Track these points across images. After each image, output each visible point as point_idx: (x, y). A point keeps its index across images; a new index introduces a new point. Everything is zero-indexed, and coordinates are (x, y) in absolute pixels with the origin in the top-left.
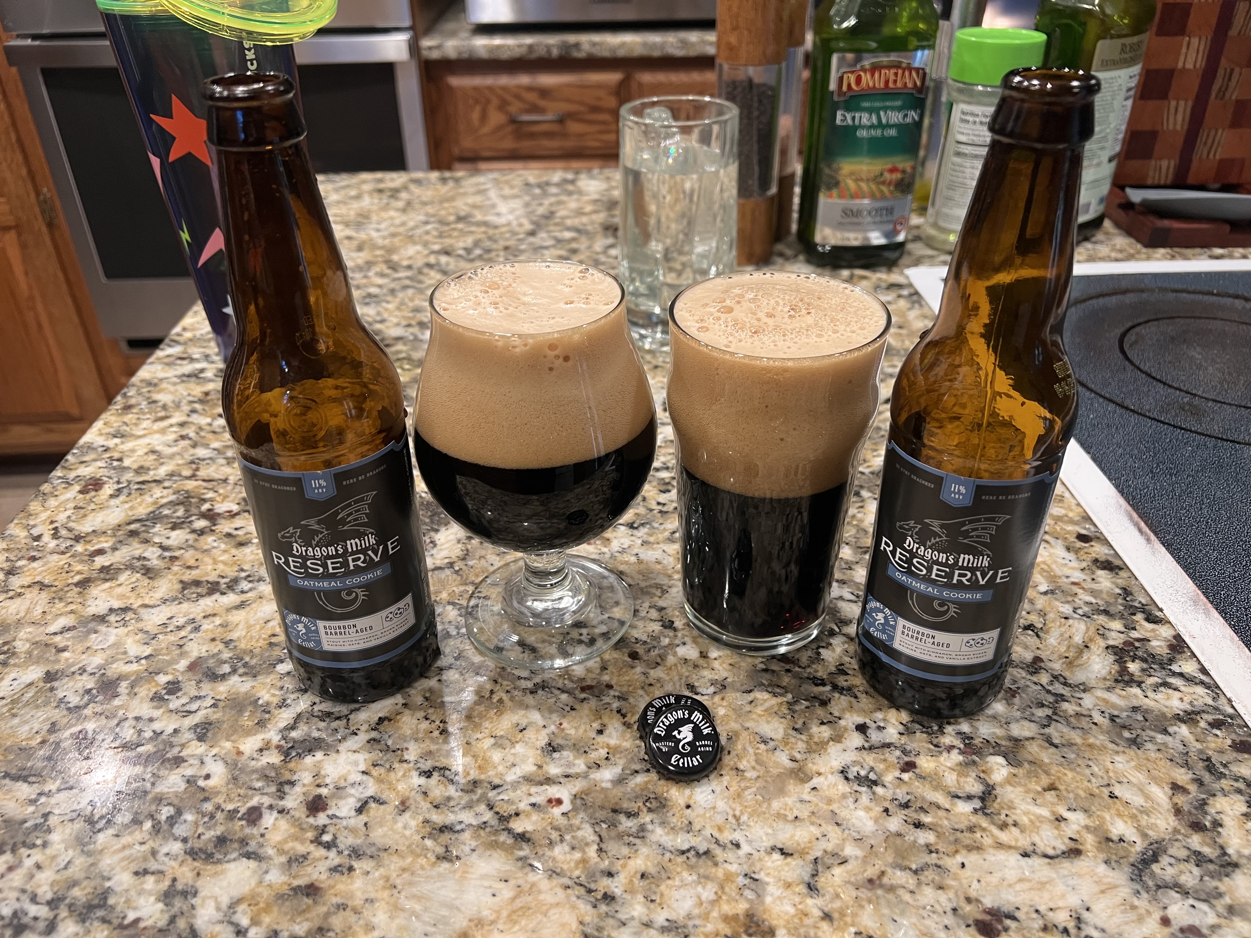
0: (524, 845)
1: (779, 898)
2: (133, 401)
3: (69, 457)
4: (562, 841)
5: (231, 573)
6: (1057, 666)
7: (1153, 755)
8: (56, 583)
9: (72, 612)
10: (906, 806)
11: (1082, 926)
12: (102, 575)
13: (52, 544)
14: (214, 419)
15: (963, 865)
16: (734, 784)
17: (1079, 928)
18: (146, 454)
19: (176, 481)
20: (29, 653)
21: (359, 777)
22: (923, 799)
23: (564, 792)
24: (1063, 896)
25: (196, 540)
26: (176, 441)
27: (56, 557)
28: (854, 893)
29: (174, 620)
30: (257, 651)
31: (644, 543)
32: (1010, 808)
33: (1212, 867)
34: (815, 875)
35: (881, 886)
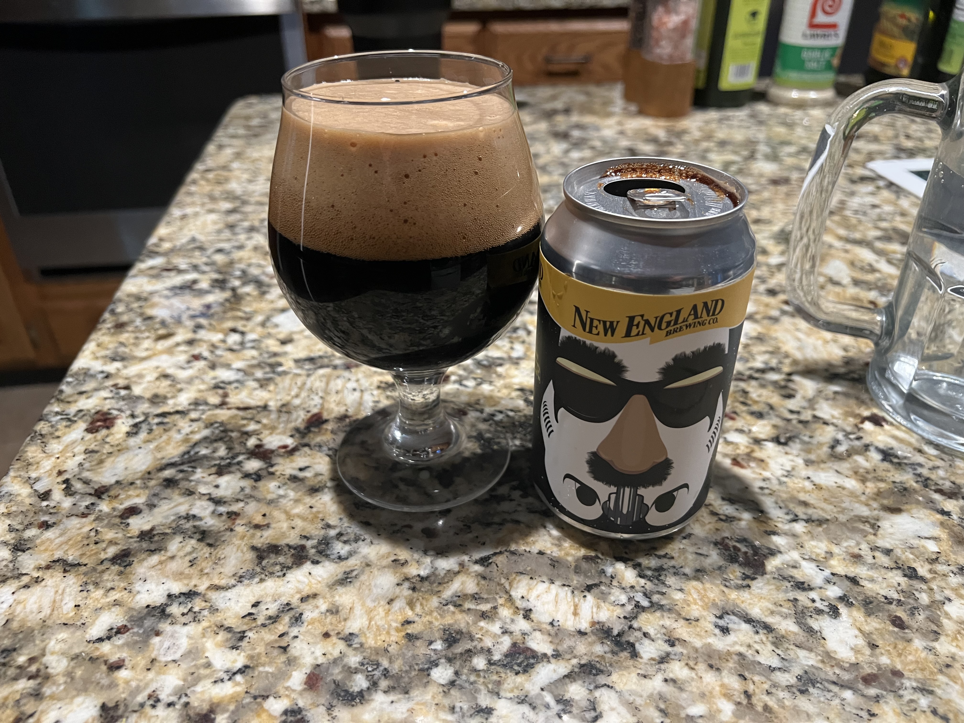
2: (125, 318)
3: (64, 387)
5: (316, 531)
8: (84, 561)
9: (116, 603)
12: (145, 545)
13: (67, 503)
14: (226, 335)
18: (157, 379)
19: (204, 412)
20: (70, 674)
25: (254, 488)
26: (189, 362)
27: (75, 522)
29: (262, 607)
30: (393, 649)
31: (808, 463)
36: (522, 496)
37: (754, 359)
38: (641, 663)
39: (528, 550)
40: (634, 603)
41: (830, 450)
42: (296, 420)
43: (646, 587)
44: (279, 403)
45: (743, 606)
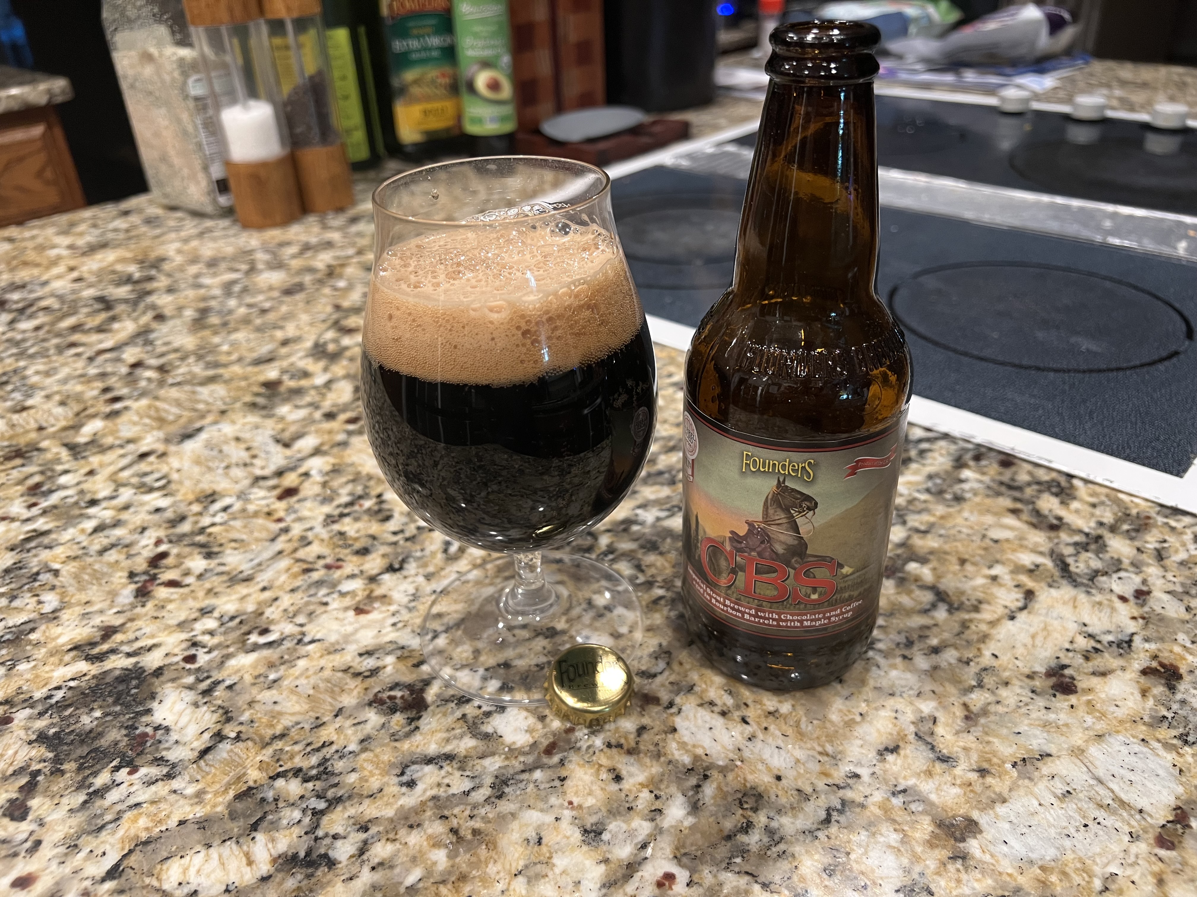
1: (937, 789)
7: (977, 499)
10: (910, 643)
11: (1097, 638)
15: (995, 656)
16: (784, 727)
17: (1099, 642)
22: (912, 629)
23: (661, 863)
24: (1064, 628)
28: (971, 738)
31: (428, 577)
32: (963, 593)
33: (1093, 547)
34: (933, 748)
35: (977, 715)
36: (130, 773)
37: (338, 495)
38: (342, 869)
39: (163, 828)
40: (310, 812)
41: (444, 555)
43: (317, 788)
45: (419, 750)
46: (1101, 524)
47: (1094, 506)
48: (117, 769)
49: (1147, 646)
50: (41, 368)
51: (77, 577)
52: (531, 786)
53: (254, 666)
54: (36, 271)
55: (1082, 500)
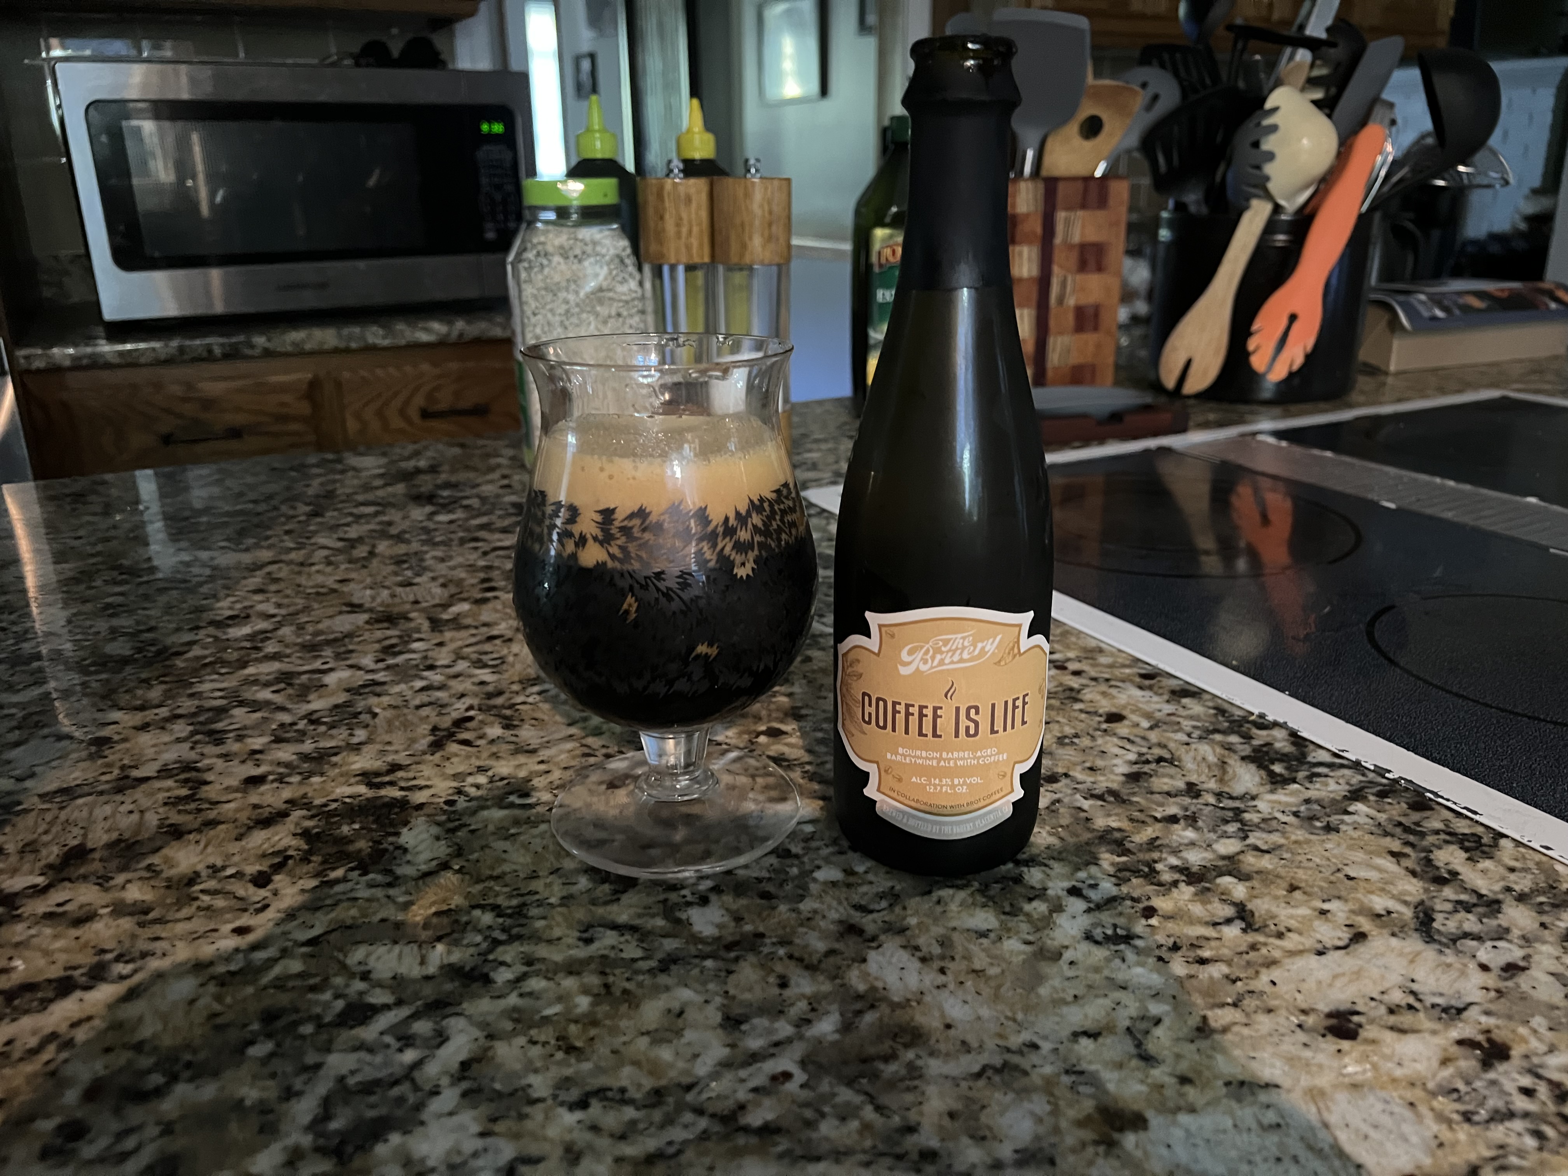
0: (777, 1138)
1: (1120, 1081)
4: (823, 1115)
6: (1212, 785)
7: (1356, 834)
10: (1175, 948)
11: (1421, 996)
15: (1274, 983)
16: (982, 985)
17: (1420, 1000)
21: (479, 1143)
22: (1188, 937)
23: (785, 1063)
24: (1383, 977)
28: (1193, 1047)
30: (197, 1042)
32: (1273, 917)
33: (1481, 910)
34: (1139, 1045)
35: (1213, 1031)
36: (361, 875)
38: (495, 988)
39: (367, 921)
42: (48, 857)
43: (505, 923)
44: (21, 844)
45: (609, 917)
46: (1509, 889)
47: (1512, 870)
48: (352, 869)
49: (1483, 1019)
50: (439, 553)
51: (390, 722)
52: (696, 972)
53: (502, 820)
54: (471, 475)
55: (1500, 862)
